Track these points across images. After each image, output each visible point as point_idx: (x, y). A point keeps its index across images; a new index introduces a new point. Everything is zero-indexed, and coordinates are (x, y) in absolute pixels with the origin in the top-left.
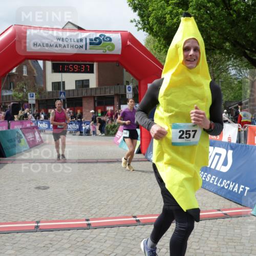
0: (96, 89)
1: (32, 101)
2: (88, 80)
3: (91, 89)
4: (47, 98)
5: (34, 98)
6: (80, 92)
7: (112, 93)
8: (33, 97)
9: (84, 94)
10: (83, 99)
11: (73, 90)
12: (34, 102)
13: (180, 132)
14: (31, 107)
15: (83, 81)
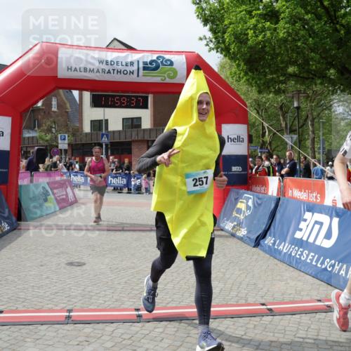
0: (150, 130)
1: (63, 145)
2: (140, 118)
3: (144, 130)
4: (83, 142)
5: (66, 141)
6: (128, 134)
8: (64, 139)
9: (134, 137)
10: (133, 143)
11: (119, 131)
12: (66, 147)
13: (193, 180)
14: (61, 154)
15: (132, 119)
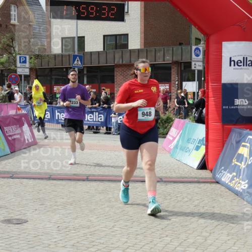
0: (138, 50)
1: (23, 70)
2: (127, 35)
3: (130, 50)
4: (52, 66)
5: (27, 65)
6: (110, 57)
7: (168, 59)
8: (25, 62)
9: (118, 61)
10: (116, 69)
11: (99, 52)
12: (27, 72)
14: (21, 80)
15: (116, 36)
